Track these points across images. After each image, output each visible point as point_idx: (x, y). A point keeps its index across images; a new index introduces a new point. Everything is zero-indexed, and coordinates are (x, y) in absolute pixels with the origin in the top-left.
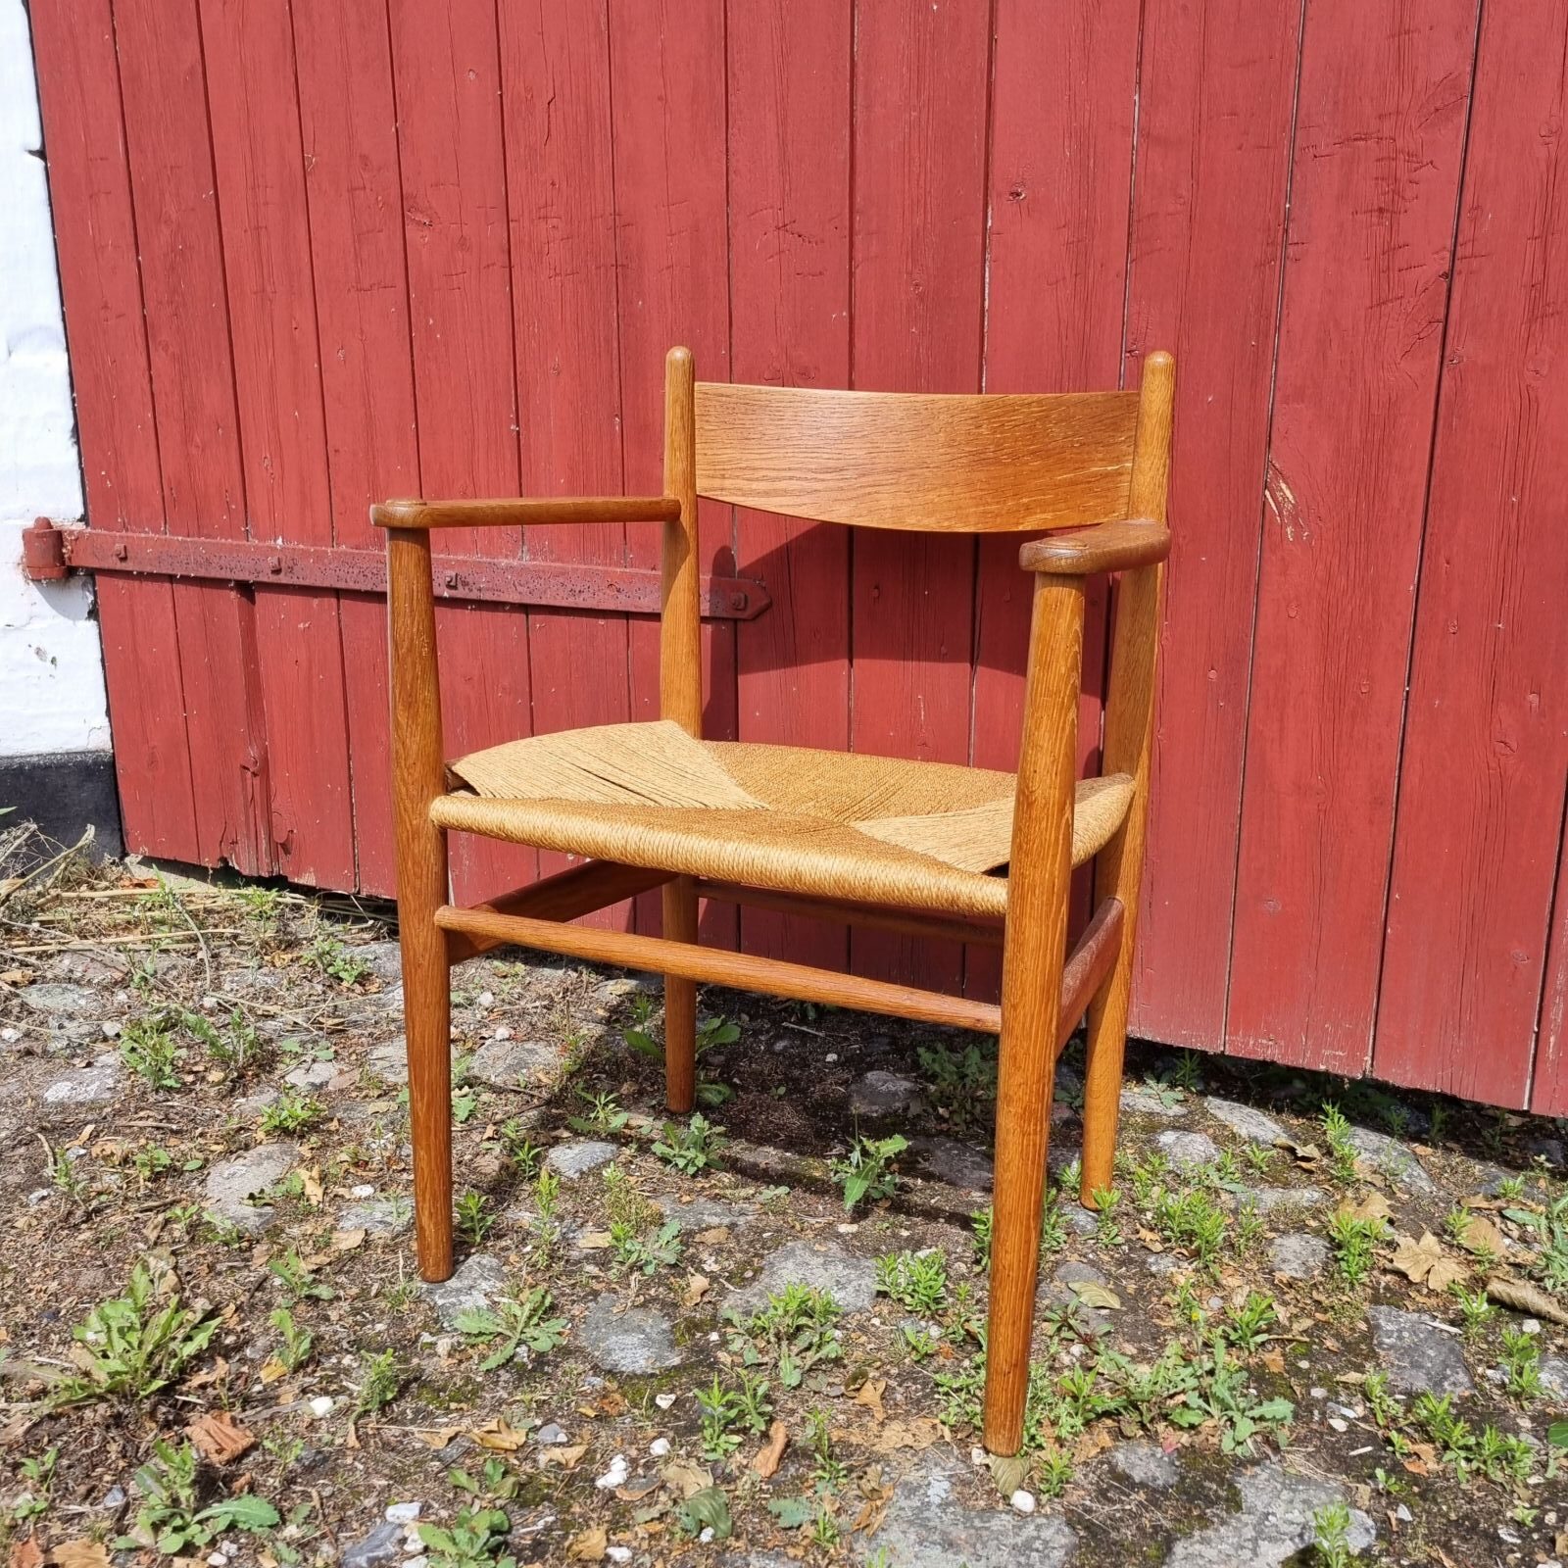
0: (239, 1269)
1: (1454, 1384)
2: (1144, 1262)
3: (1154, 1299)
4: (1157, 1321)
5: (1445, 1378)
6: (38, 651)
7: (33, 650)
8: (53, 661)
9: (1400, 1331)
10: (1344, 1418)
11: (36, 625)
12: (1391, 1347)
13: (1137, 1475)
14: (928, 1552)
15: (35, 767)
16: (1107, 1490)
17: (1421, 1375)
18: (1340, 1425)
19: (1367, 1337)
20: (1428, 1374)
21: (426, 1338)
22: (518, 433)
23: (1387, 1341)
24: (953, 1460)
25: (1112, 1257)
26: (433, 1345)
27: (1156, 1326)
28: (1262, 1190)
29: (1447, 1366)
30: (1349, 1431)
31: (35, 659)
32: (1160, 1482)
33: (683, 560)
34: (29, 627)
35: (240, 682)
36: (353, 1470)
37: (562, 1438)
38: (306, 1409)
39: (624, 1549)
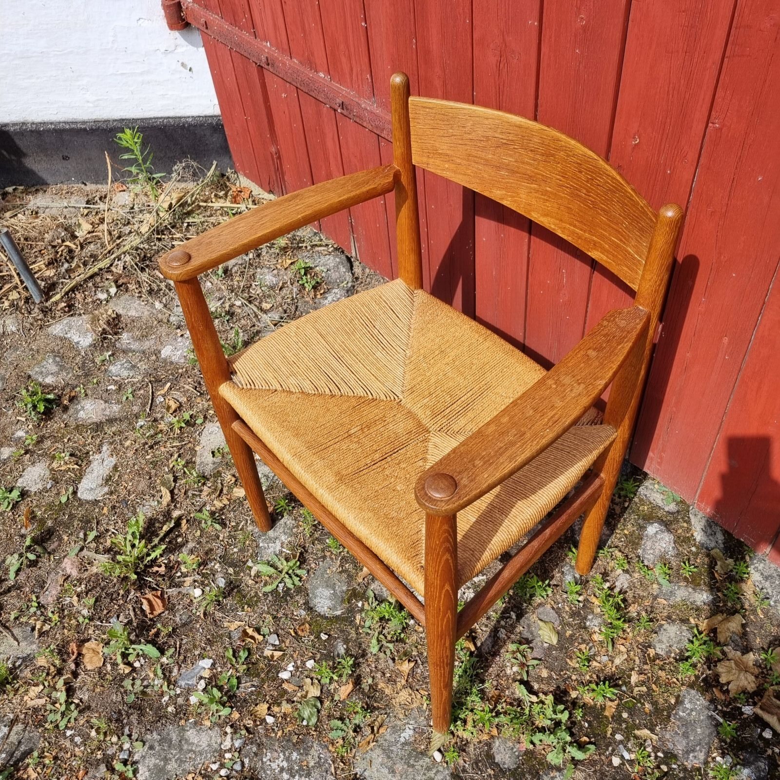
0: (197, 496)
1: (695, 757)
2: (585, 618)
3: (576, 644)
4: (568, 660)
5: (693, 751)
6: (183, 65)
7: (180, 64)
8: (190, 70)
9: (692, 710)
10: (622, 757)
11: (179, 50)
12: (681, 718)
13: (498, 759)
14: (383, 770)
15: (190, 125)
16: (480, 761)
17: (684, 742)
18: (616, 761)
19: (671, 708)
20: (688, 744)
21: (250, 564)
22: (366, 27)
23: (681, 713)
24: (423, 718)
25: (571, 609)
26: (251, 568)
27: (567, 663)
28: (679, 587)
29: (700, 744)
30: (619, 767)
31: (182, 69)
32: (506, 766)
33: (404, 202)
34: (176, 51)
35: (264, 112)
36: (198, 631)
37: (277, 643)
38: (191, 593)
39: (272, 718)
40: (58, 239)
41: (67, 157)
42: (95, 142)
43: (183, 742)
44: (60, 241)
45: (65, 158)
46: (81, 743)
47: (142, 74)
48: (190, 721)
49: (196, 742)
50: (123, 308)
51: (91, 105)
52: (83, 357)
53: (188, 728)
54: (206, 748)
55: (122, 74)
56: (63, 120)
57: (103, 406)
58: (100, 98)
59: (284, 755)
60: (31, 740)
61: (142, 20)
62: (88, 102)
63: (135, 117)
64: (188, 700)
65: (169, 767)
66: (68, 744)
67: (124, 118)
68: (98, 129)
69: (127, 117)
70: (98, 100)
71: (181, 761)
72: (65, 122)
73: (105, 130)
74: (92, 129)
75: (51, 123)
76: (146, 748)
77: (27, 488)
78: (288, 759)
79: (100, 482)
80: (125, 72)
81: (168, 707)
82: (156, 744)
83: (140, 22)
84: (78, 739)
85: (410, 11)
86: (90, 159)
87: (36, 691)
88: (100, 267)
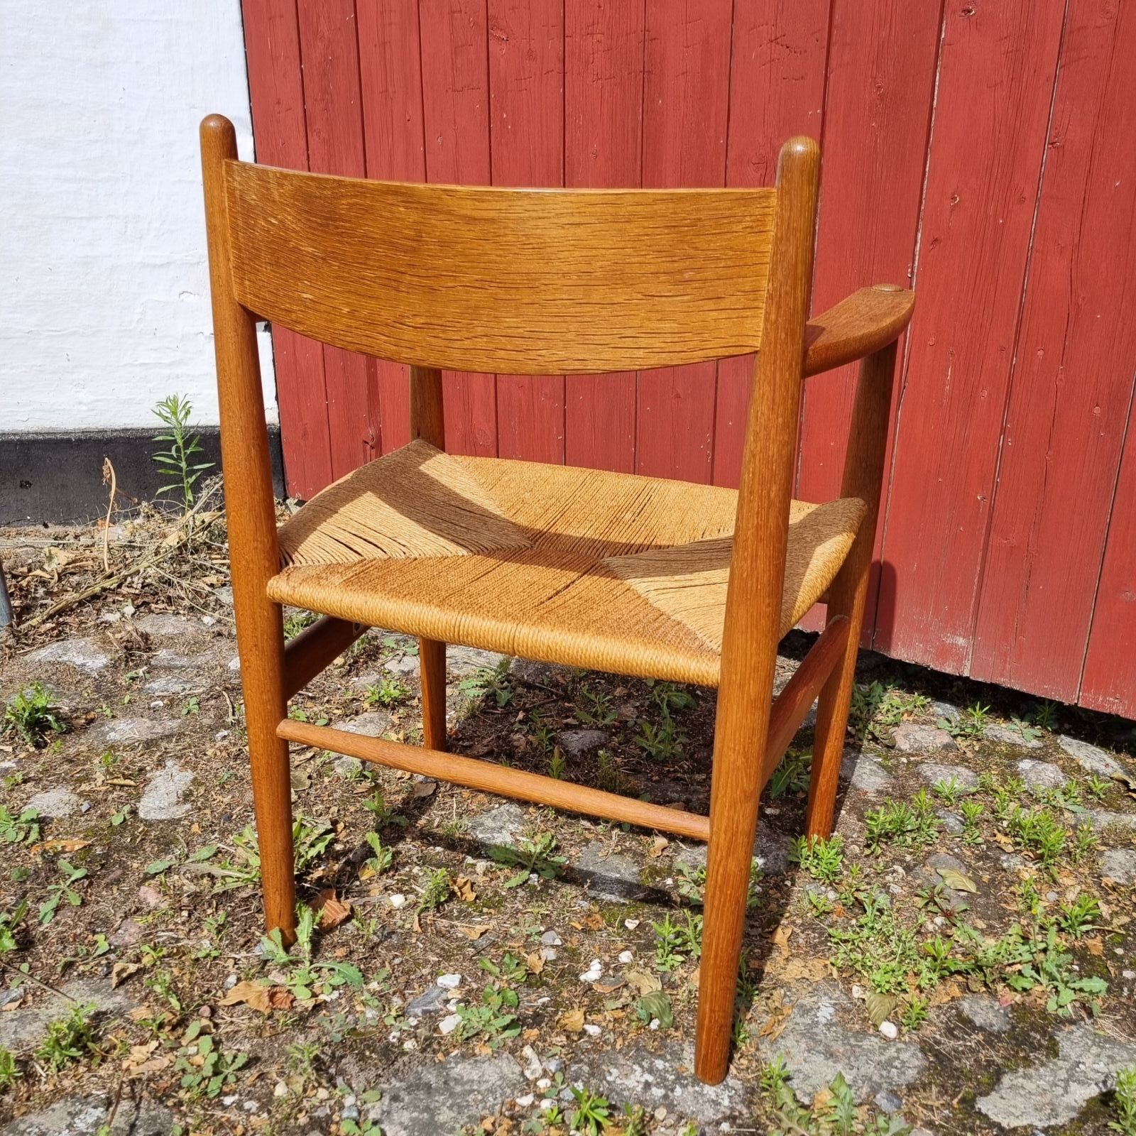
2: (998, 859)
3: (1004, 888)
4: (1004, 905)
13: (978, 1021)
14: (814, 1058)
16: (954, 1029)
21: (469, 860)
24: (838, 992)
25: (973, 853)
26: (473, 865)
27: (1003, 909)
28: (1098, 812)
32: (996, 1028)
35: (364, 381)
36: (416, 947)
37: (558, 942)
38: (387, 901)
39: (596, 1027)
40: (22, 566)
41: (28, 483)
42: (78, 460)
43: (452, 1084)
44: (25, 570)
45: (25, 485)
46: (260, 1109)
47: (171, 365)
48: (453, 1054)
49: (476, 1078)
50: (152, 625)
51: (84, 408)
52: (96, 680)
53: (453, 1065)
54: (499, 1083)
55: (141, 365)
56: (35, 429)
57: (149, 723)
58: (99, 398)
59: (642, 1067)
60: (155, 1121)
61: (185, 294)
62: (80, 403)
63: (145, 427)
64: (436, 1029)
65: (441, 1117)
66: (233, 1115)
67: (129, 427)
68: (87, 441)
69: (135, 426)
70: (97, 401)
71: (460, 1107)
72: (36, 433)
73: (99, 441)
74: (80, 440)
75: (14, 435)
76: (386, 1100)
77: (43, 815)
78: (651, 1071)
79: (174, 800)
80: (147, 361)
81: (402, 1044)
82: (402, 1094)
83: (182, 297)
84: (251, 1105)
85: (635, 160)
86: (63, 486)
87: (145, 1052)
88: (105, 585)
